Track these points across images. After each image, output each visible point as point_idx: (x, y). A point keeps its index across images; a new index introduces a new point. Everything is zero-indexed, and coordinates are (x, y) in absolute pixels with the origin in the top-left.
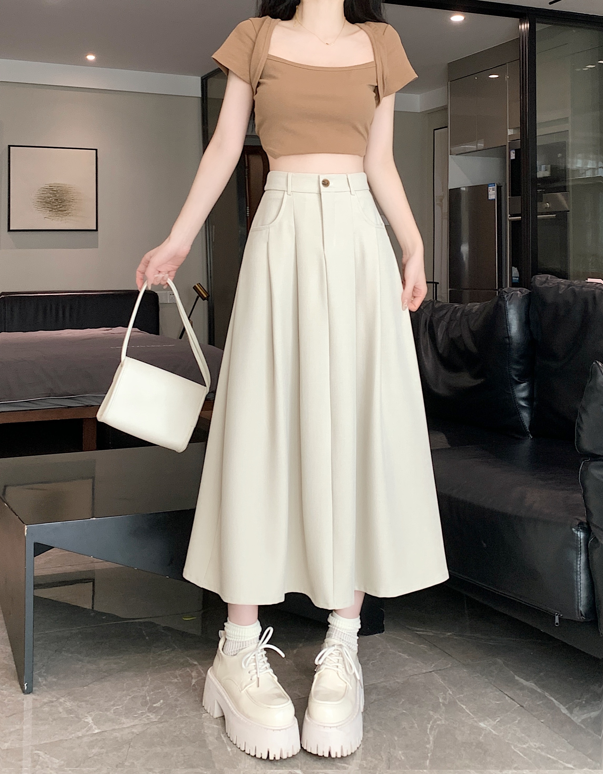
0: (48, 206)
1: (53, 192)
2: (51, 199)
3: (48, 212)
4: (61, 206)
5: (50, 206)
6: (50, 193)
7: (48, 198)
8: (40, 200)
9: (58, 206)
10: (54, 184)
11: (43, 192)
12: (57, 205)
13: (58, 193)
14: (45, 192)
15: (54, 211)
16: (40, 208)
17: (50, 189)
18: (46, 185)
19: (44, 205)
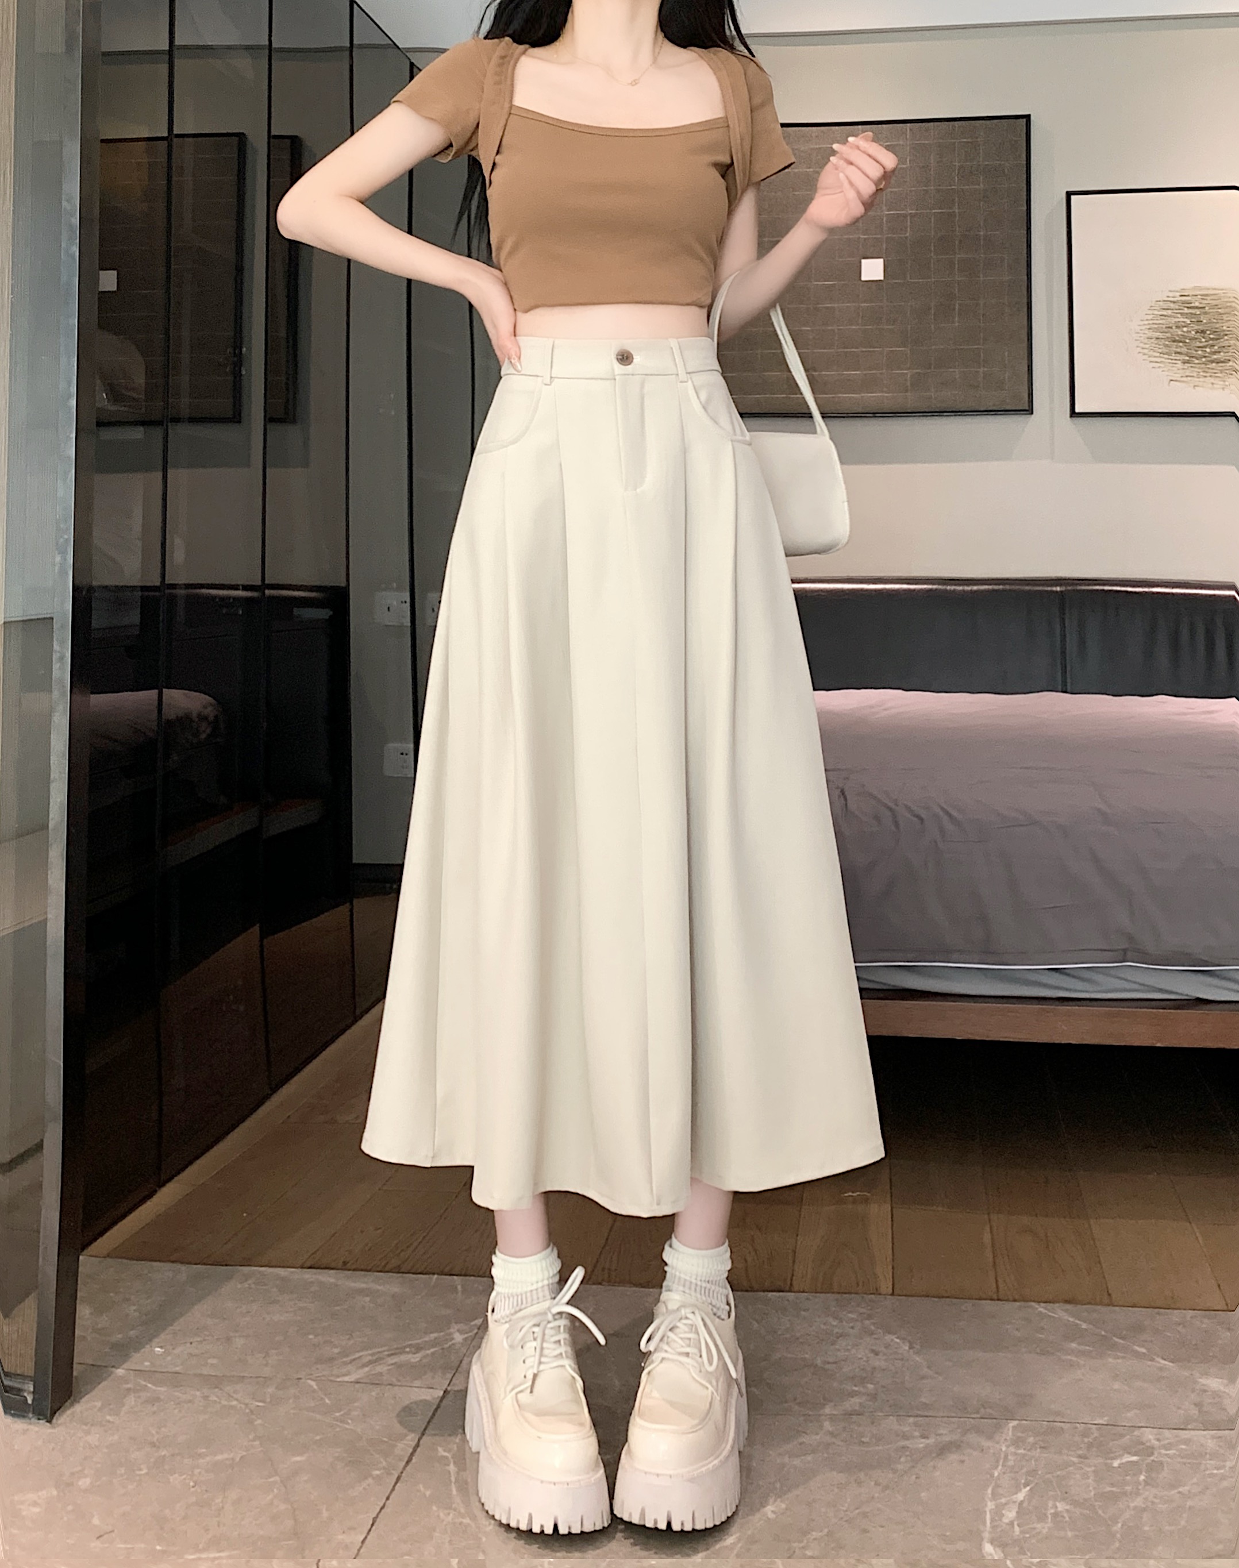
0: (1178, 350)
1: (1191, 311)
2: (1185, 329)
3: (1180, 365)
4: (1216, 348)
5: (1184, 350)
6: (1181, 314)
7: (1177, 327)
8: (1158, 334)
9: (1208, 350)
10: (1195, 288)
11: (1164, 313)
12: (1205, 347)
13: (1206, 313)
14: (1169, 312)
15: (1197, 361)
16: (1158, 354)
17: (1184, 302)
18: (1171, 294)
19: (1167, 346)
